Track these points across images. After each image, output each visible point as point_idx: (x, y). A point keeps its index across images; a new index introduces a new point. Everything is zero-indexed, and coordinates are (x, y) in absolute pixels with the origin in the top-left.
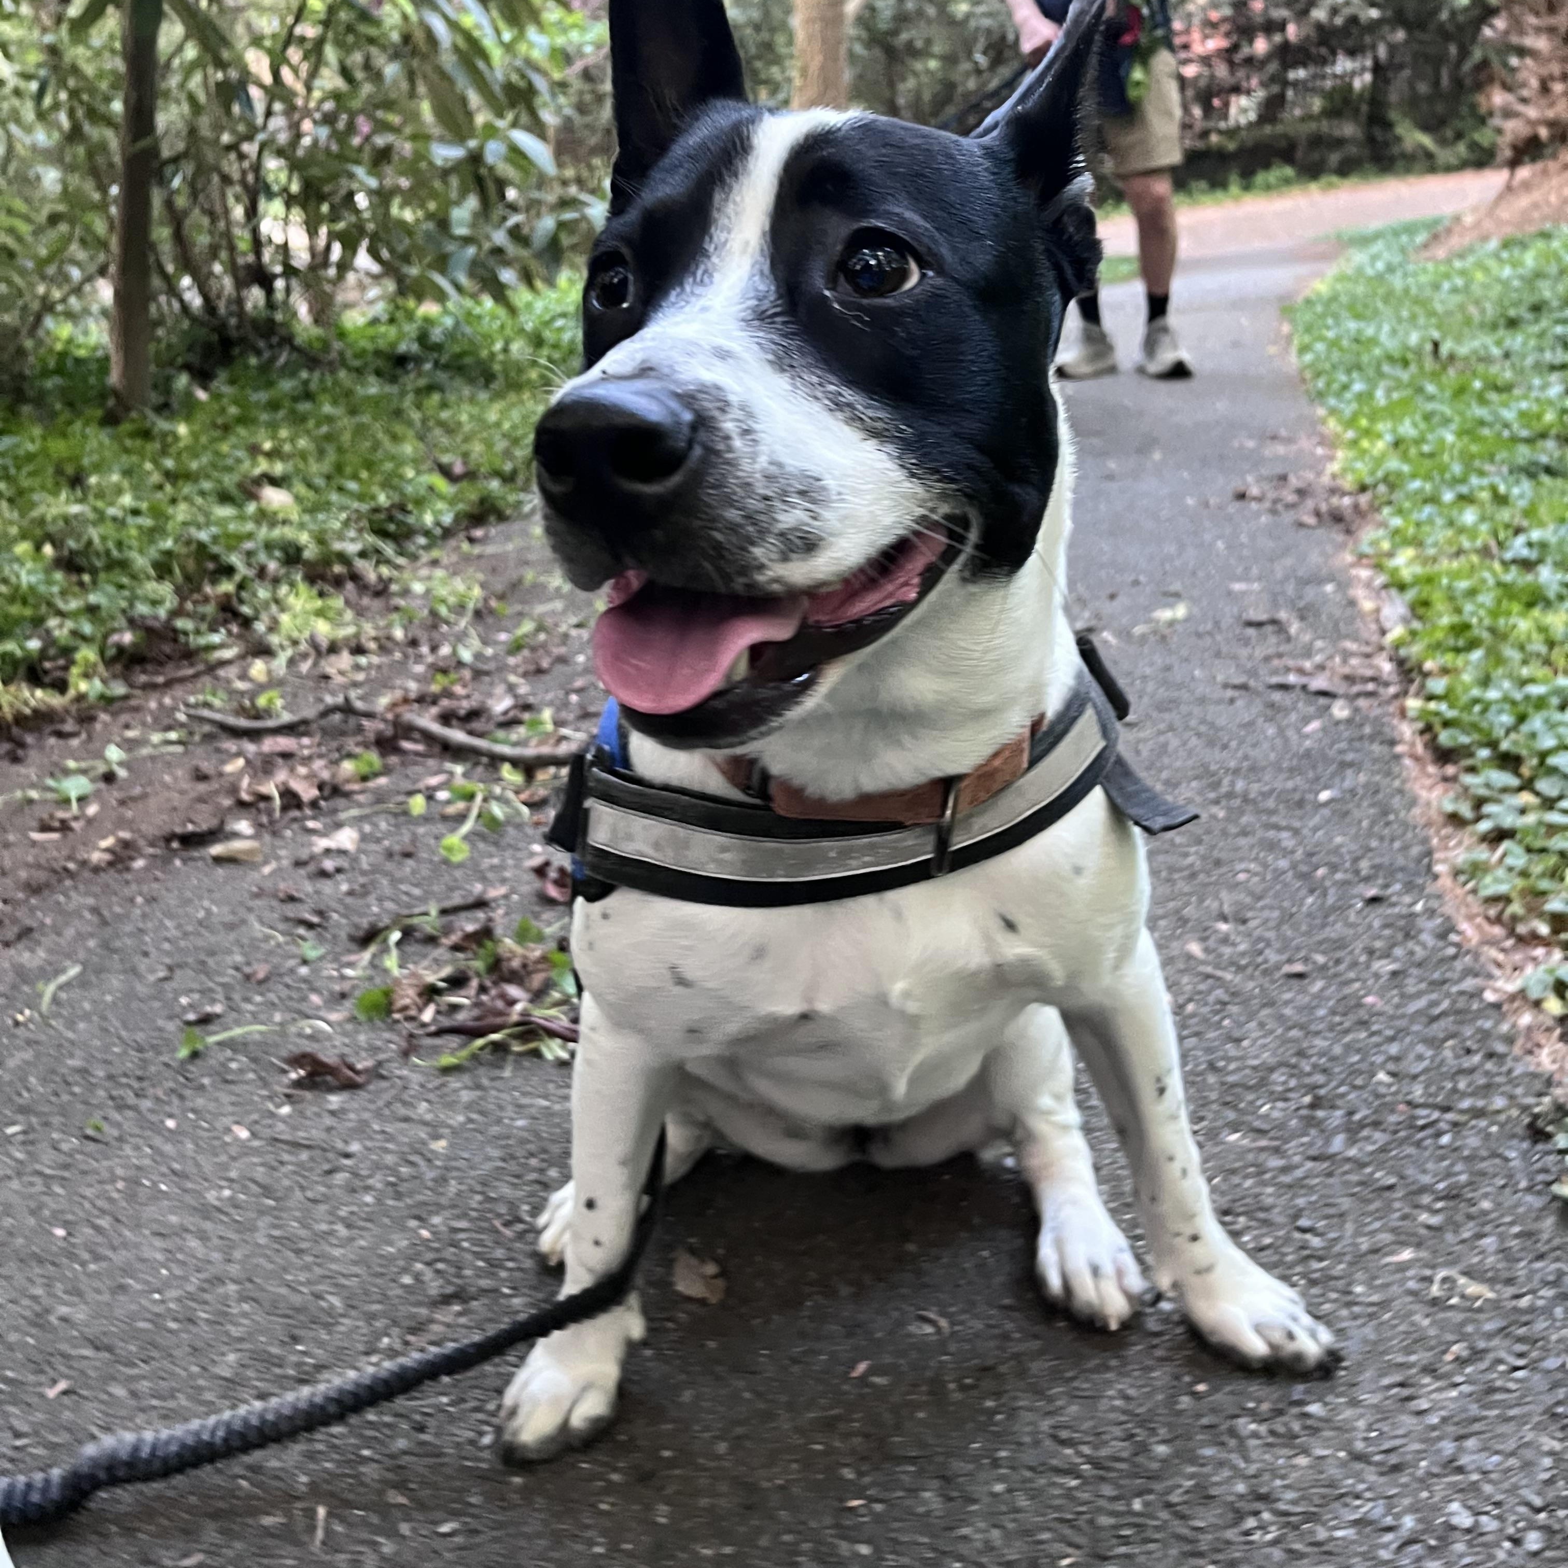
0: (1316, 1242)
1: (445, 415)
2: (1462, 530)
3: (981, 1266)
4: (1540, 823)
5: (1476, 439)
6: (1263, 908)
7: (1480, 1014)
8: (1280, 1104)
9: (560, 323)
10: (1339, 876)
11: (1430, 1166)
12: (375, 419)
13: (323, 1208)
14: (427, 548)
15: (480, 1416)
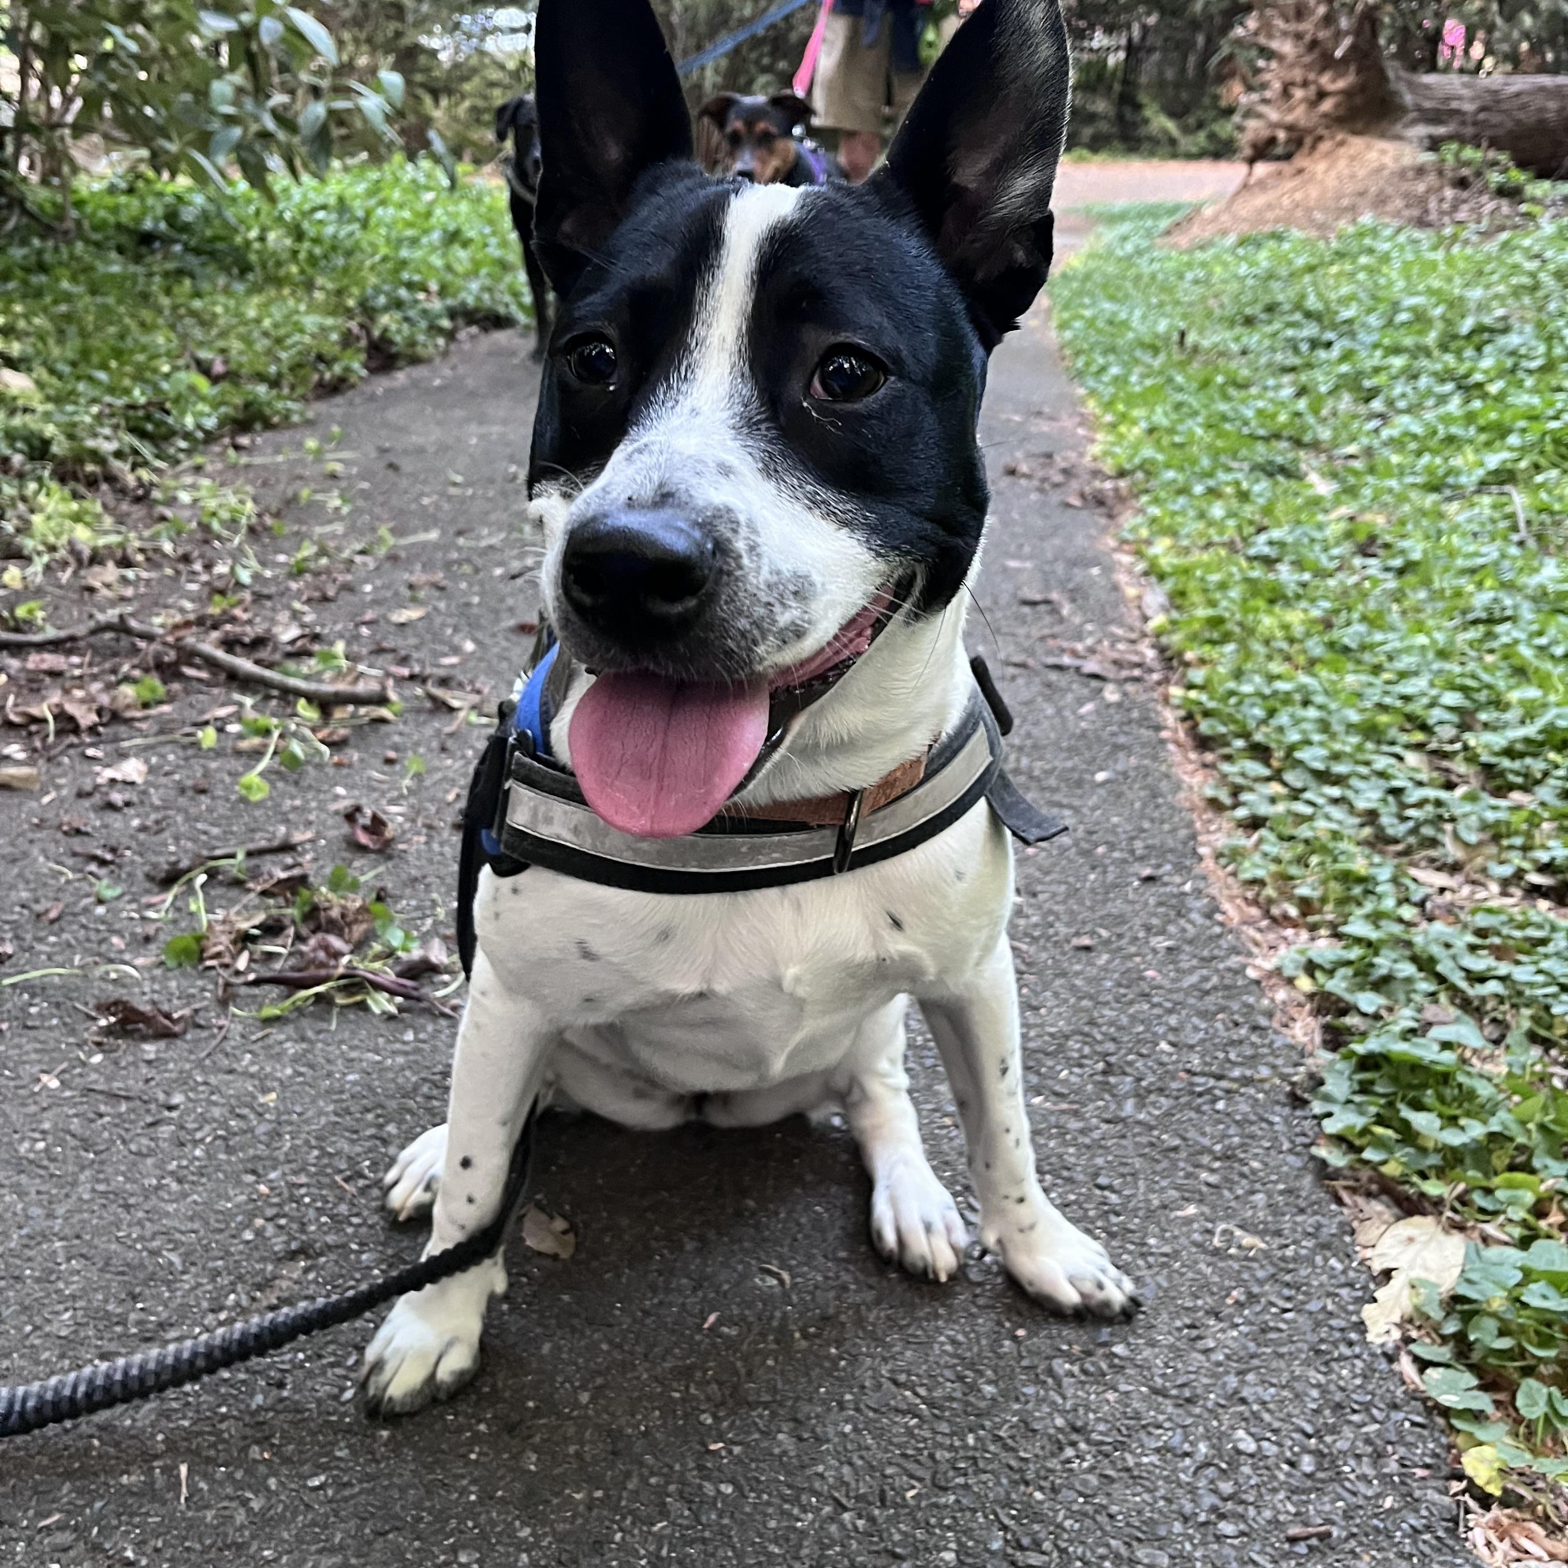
0: (1114, 1198)
1: (197, 304)
2: (1211, 523)
3: (817, 1223)
4: (1289, 812)
5: (1221, 434)
6: (1051, 883)
7: (1246, 990)
8: (1077, 1070)
9: (320, 215)
10: (1116, 855)
11: (1208, 1129)
12: (120, 302)
13: (150, 1161)
14: (189, 452)
15: (339, 1371)
